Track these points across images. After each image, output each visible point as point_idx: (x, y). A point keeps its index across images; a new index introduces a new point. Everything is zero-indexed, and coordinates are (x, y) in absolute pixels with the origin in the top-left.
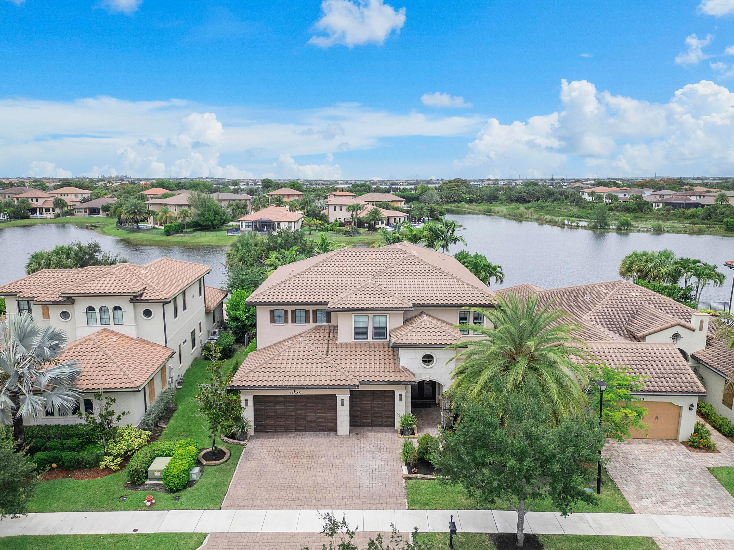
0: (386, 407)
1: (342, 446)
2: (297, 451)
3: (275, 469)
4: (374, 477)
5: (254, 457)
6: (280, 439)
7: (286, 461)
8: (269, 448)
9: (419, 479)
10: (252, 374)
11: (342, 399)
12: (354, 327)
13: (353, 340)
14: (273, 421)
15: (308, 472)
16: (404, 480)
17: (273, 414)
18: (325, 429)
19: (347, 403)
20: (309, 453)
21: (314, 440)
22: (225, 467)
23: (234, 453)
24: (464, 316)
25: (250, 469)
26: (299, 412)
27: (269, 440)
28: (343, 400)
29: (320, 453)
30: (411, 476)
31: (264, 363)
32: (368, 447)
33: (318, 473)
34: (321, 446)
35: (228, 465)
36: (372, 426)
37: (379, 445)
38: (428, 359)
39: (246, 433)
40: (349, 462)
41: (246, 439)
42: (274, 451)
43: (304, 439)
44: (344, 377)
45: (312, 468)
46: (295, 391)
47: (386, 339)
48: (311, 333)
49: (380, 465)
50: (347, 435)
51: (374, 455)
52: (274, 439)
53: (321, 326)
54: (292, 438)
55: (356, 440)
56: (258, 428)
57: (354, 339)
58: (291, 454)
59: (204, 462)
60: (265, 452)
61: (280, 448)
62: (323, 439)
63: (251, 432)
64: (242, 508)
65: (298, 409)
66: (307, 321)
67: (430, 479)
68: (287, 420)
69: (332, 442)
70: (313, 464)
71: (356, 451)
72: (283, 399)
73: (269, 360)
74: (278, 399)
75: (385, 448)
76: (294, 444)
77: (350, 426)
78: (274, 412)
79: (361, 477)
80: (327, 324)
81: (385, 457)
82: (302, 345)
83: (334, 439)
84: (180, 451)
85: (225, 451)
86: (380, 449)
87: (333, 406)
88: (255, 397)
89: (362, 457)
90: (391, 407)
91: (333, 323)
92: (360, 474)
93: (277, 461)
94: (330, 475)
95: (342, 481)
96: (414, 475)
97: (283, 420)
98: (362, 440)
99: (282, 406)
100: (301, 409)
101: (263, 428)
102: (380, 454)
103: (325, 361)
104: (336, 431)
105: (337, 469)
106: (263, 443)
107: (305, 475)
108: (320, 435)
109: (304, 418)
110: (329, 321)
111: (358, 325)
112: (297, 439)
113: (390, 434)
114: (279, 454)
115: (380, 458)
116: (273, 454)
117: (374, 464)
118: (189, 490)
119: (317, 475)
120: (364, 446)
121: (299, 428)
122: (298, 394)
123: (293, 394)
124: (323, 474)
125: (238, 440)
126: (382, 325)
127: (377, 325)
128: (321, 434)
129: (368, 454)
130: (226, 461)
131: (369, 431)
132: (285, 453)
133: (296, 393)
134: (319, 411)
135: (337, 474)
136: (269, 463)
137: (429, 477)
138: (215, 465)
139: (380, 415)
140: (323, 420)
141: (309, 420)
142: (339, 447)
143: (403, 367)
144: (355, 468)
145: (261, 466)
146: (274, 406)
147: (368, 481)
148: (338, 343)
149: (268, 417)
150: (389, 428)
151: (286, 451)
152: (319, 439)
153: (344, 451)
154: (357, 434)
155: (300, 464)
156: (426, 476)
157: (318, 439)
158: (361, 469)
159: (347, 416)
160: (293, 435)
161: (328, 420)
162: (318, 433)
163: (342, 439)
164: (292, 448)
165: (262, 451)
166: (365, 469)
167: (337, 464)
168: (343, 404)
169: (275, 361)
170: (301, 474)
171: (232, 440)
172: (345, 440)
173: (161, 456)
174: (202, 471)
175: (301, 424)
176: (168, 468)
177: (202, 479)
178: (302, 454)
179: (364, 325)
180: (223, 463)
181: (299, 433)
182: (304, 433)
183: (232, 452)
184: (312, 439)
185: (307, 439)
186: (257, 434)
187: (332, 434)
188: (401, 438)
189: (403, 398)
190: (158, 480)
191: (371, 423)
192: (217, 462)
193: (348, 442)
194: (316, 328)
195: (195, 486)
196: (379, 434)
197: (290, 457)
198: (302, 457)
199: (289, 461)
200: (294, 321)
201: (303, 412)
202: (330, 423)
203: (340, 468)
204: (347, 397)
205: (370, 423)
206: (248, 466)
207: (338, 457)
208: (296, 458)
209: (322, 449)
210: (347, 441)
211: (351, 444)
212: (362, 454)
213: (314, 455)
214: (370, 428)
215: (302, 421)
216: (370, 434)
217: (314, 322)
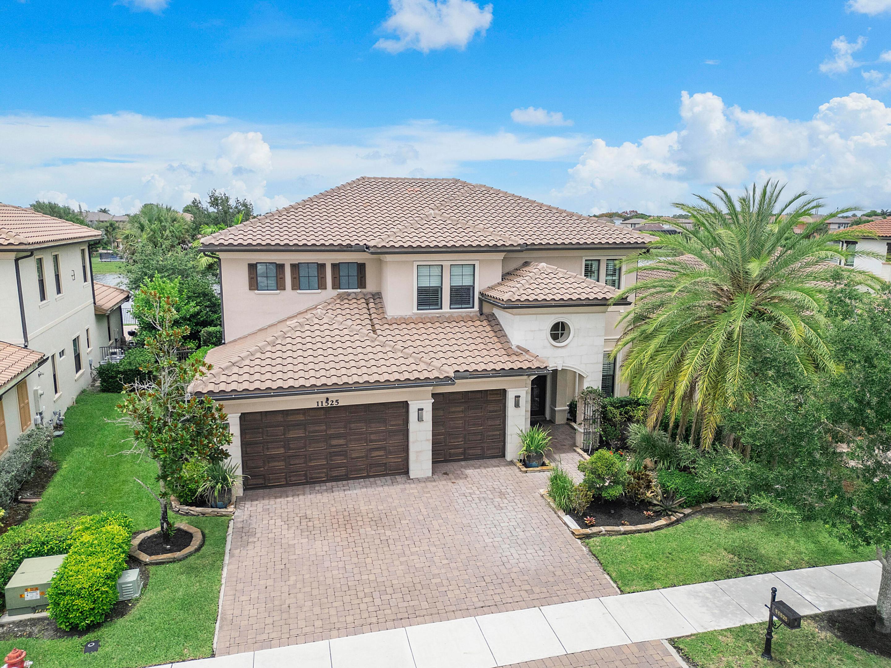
0: (490, 423)
1: (429, 495)
2: (346, 514)
3: (312, 552)
4: (520, 542)
5: (258, 535)
6: (301, 497)
7: (330, 534)
8: (285, 515)
9: (604, 535)
10: (235, 370)
11: (419, 410)
12: (418, 287)
13: (415, 310)
14: (282, 463)
15: (386, 549)
16: (580, 541)
17: (282, 451)
18: (385, 470)
19: (428, 415)
20: (371, 515)
21: (370, 491)
22: (198, 562)
23: (212, 533)
24: (590, 269)
25: (257, 559)
26: (334, 442)
27: (278, 500)
29: (394, 512)
30: (587, 531)
31: (256, 351)
32: (478, 492)
33: (406, 549)
34: (390, 500)
35: (203, 556)
36: (465, 459)
37: (495, 487)
38: (560, 331)
39: (230, 490)
40: (458, 520)
41: (229, 503)
42: (297, 519)
43: (349, 492)
44: (422, 366)
45: (391, 541)
46: (327, 399)
47: (473, 307)
48: (333, 304)
49: (519, 521)
50: (428, 478)
51: (497, 504)
52: (290, 499)
53: (349, 294)
54: (325, 494)
55: (450, 484)
56: (251, 482)
57: (418, 309)
58: (335, 521)
59: (145, 558)
60: (279, 522)
61: (309, 512)
62: (386, 488)
63: (238, 489)
64: (267, 644)
65: (332, 437)
66: (322, 286)
67: (625, 533)
68: (311, 460)
69: (407, 492)
70: (388, 533)
71: (460, 501)
72: (301, 417)
74: (290, 418)
75: (509, 491)
76: (333, 502)
77: (433, 462)
78: (284, 447)
79: (496, 544)
80: (359, 290)
81: (520, 506)
83: (407, 486)
85: (191, 531)
86: (502, 495)
87: (399, 425)
88: (244, 417)
89: (477, 510)
90: (498, 422)
91: (371, 287)
92: (491, 540)
93: (311, 537)
94: (433, 549)
96: (595, 529)
97: (302, 461)
98: (461, 482)
99: (299, 433)
100: (337, 436)
101: (261, 481)
102: (506, 501)
103: (377, 343)
104: (406, 472)
105: (441, 536)
106: (268, 507)
107: (381, 556)
108: (378, 482)
109: (344, 454)
110: (362, 283)
111: (425, 283)
112: (336, 494)
113: (503, 468)
114: (310, 524)
115: (510, 508)
116: (297, 524)
117: (506, 520)
118: (121, 622)
119: (407, 552)
120: (471, 491)
121: (335, 474)
122: (335, 404)
123: (325, 405)
124: (417, 549)
125: (212, 507)
126: (467, 282)
127: (458, 282)
128: (378, 481)
129: (484, 503)
130: (197, 550)
131: (466, 467)
132: (322, 520)
133: (330, 403)
134: (373, 437)
135: (447, 546)
136: (296, 542)
137: (622, 529)
138: (174, 561)
139: (479, 437)
140: (382, 453)
141: (353, 456)
142: (424, 499)
143: (518, 347)
144: (475, 530)
145: (281, 551)
146: (284, 434)
147: (513, 550)
148: (389, 318)
149: (273, 458)
150: (495, 460)
151: (321, 516)
152: (381, 489)
153: (438, 503)
154: (446, 474)
155: (363, 536)
156: (616, 529)
157: (377, 489)
158: (488, 530)
159: (428, 440)
160: (325, 488)
161: (390, 453)
162: (372, 480)
163: (423, 484)
164: (333, 509)
165: (272, 522)
166: (494, 529)
167: (437, 527)
168: (420, 419)
169: (279, 347)
170: (373, 555)
171: (199, 509)
172: (430, 485)
174: (145, 576)
175: (339, 466)
177: (150, 595)
178: (359, 518)
179: (434, 283)
180: (191, 554)
181: (334, 483)
182: (344, 482)
183: (206, 532)
184: (364, 490)
185: (355, 492)
186: (250, 493)
187: (399, 478)
188: (526, 472)
189: (522, 402)
190: (34, 610)
191: (464, 452)
192: (178, 555)
193: (435, 489)
194: (340, 297)
195: (134, 612)
196: (484, 471)
197: (335, 526)
198: (360, 523)
199: (337, 534)
200: (295, 287)
201: (342, 442)
202: (393, 459)
203: (446, 534)
204: (428, 405)
205: (462, 453)
206: (251, 553)
207: (432, 515)
208: (348, 526)
209: (393, 504)
210: (434, 487)
211: (444, 490)
212: (474, 505)
213: (383, 516)
214: (463, 463)
215: (339, 460)
216: (469, 472)
217: (334, 287)
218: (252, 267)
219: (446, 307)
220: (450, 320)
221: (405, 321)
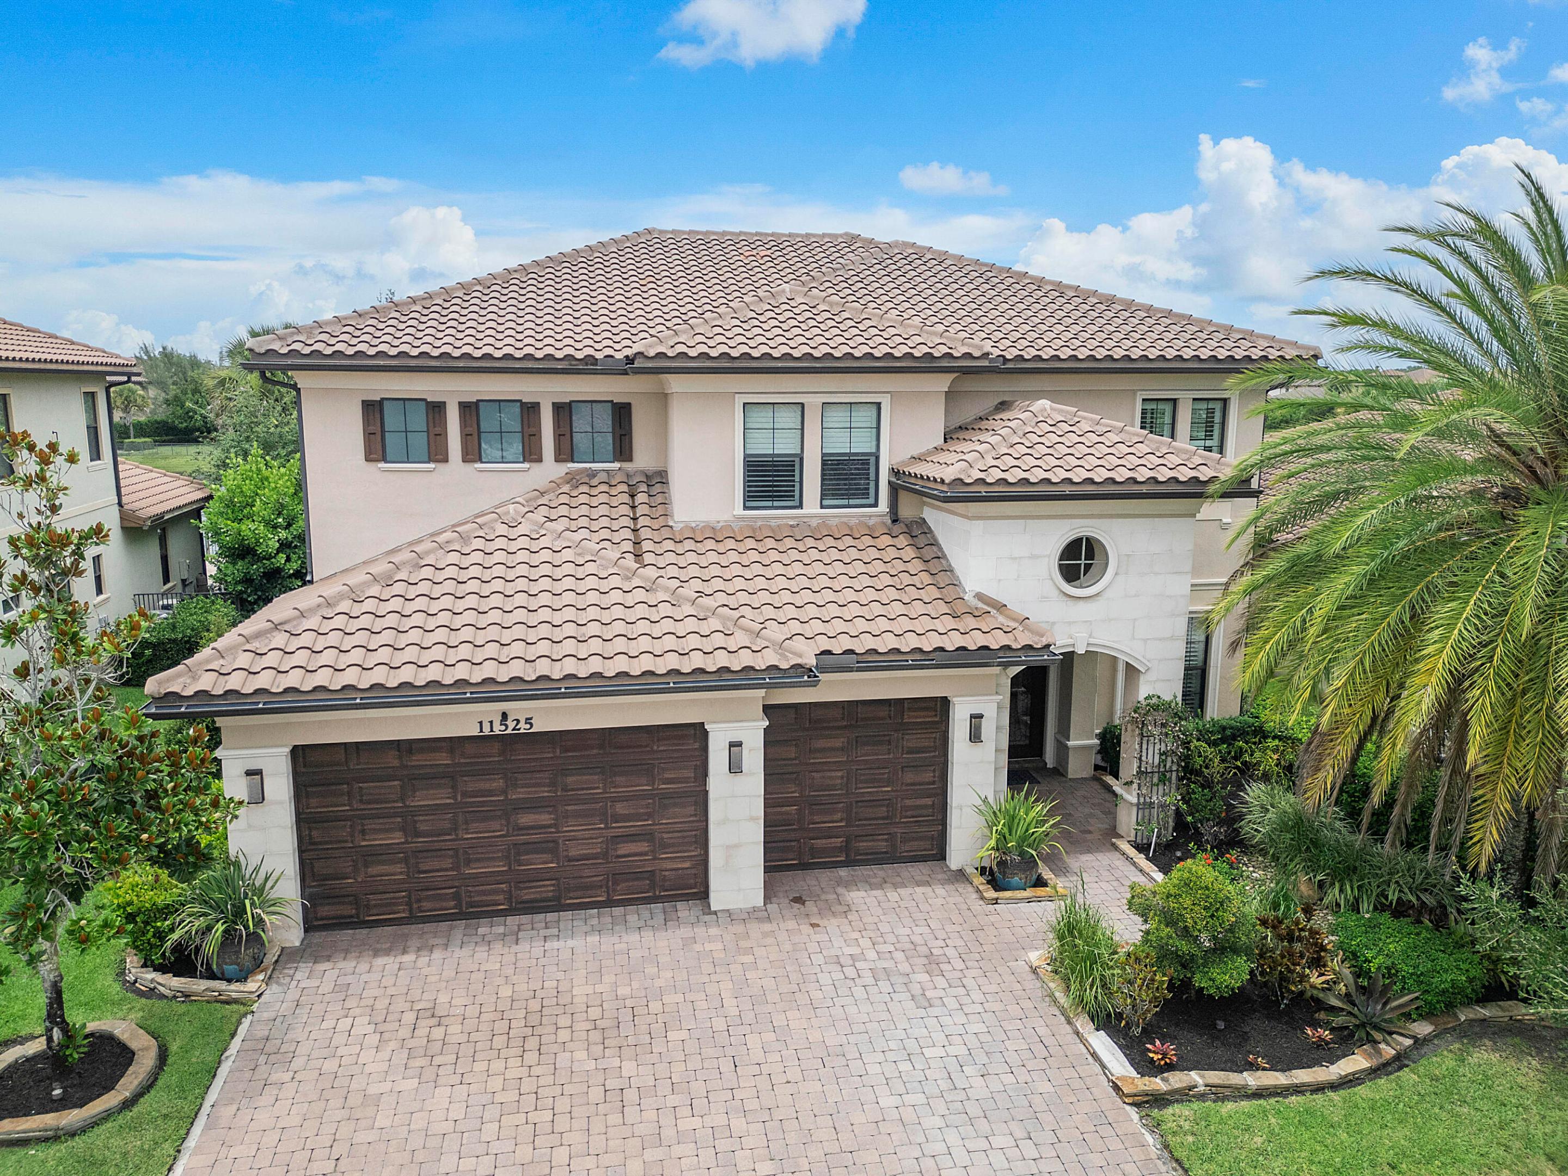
0: (910, 777)
1: (748, 959)
2: (535, 1005)
3: (419, 1122)
4: (973, 1110)
5: (298, 1063)
6: (437, 955)
7: (480, 1066)
8: (381, 1004)
9: (1202, 1097)
10: (279, 640)
11: (732, 745)
12: (746, 456)
13: (739, 510)
14: (399, 868)
15: (615, 1118)
16: (1133, 1113)
17: (397, 838)
18: (652, 887)
19: (754, 759)
20: (594, 1013)
21: (607, 943)
22: (115, 1142)
23: (185, 1050)
25: (270, 1139)
26: (526, 819)
27: (380, 961)
28: (735, 745)
29: (655, 1006)
30: (1158, 1084)
31: (341, 597)
32: (871, 955)
33: (667, 1121)
34: (651, 970)
35: (135, 1127)
36: (849, 863)
37: (917, 939)
38: (1082, 560)
39: (255, 939)
40: (815, 1036)
41: (257, 964)
42: (409, 1017)
43: (556, 944)
44: (740, 638)
45: (630, 1095)
46: (505, 716)
47: (876, 505)
48: (552, 496)
49: (973, 1042)
50: (755, 909)
51: (916, 990)
52: (408, 958)
53: (593, 474)
54: (498, 947)
55: (806, 929)
56: (325, 911)
57: (745, 508)
58: (501, 1026)
60: (363, 1026)
61: (443, 998)
62: (648, 934)
63: (285, 929)
65: (520, 807)
66: (532, 454)
67: (1259, 1094)
68: (468, 862)
69: (698, 947)
70: (629, 1068)
71: (825, 979)
72: (443, 759)
73: (366, 584)
74: (417, 760)
75: (951, 952)
76: (510, 971)
77: (767, 870)
78: (403, 829)
79: (908, 1115)
80: (617, 465)
81: (977, 996)
82: (521, 529)
83: (700, 931)
85: (133, 1045)
86: (933, 963)
87: (686, 780)
88: (299, 754)
89: (865, 1007)
90: (928, 776)
91: (643, 459)
92: (895, 1101)
93: (429, 1074)
94: (738, 1124)
95: (815, 1153)
96: (1177, 1080)
97: (447, 863)
98: (832, 924)
99: (441, 796)
100: (533, 806)
101: (349, 910)
102: (940, 982)
103: (636, 582)
104: (703, 895)
105: (763, 1083)
106: (349, 979)
107: (598, 1143)
108: (632, 919)
109: (551, 847)
110: (623, 450)
111: (763, 446)
112: (524, 946)
113: (940, 891)
114: (438, 1033)
115: (952, 1003)
116: (405, 1032)
117: (939, 1037)
119: (669, 1133)
120: (855, 951)
121: (527, 895)
122: (523, 727)
123: (498, 729)
124: (696, 1122)
125: (212, 976)
126: (861, 445)
127: (840, 445)
128: (633, 915)
129: (885, 986)
130: (127, 1104)
131: (849, 884)
132: (470, 1024)
133: (511, 725)
134: (621, 808)
135: (778, 1115)
136: (386, 1087)
137: (1251, 1079)
138: (54, 1137)
139: (883, 811)
140: (643, 847)
141: (573, 853)
142: (736, 969)
143: (979, 596)
144: (856, 1066)
145: (340, 1114)
146: (402, 799)
147: (952, 1137)
148: (677, 527)
149: (372, 856)
150: (920, 869)
151: (472, 1011)
152: (634, 937)
153: (769, 983)
154: (799, 900)
155: (562, 1077)
156: (1235, 1079)
157: (625, 938)
158: (889, 1070)
159: (753, 819)
160: (501, 930)
161: (664, 846)
162: (618, 911)
163: (739, 928)
164: (506, 992)
165: (345, 1024)
166: (905, 1067)
167: (757, 1055)
168: (735, 767)
169: (399, 588)
170: (576, 1138)
171: (177, 982)
172: (755, 929)
175: (538, 877)
178: (564, 1021)
179: (785, 446)
180: (107, 1116)
181: (525, 919)
182: (551, 916)
183: (174, 1047)
184: (593, 939)
185: (570, 943)
186: (318, 937)
187: (685, 910)
188: (996, 901)
189: (988, 728)
191: (846, 848)
192: (72, 1117)
193: (770, 940)
194: (572, 480)
196: (893, 895)
197: (499, 1041)
198: (564, 1035)
199: (498, 1065)
200: (472, 454)
201: (545, 818)
202: (670, 864)
203: (778, 1079)
204: (753, 733)
205: (840, 849)
206: (264, 1118)
207: (749, 1017)
208: (532, 1043)
209: (658, 983)
210: (765, 935)
211: (787, 946)
212: (859, 992)
213: (626, 1016)
214: (843, 872)
215: (539, 862)
216: (856, 896)
217: (560, 457)
218: (373, 410)
219: (812, 504)
220: (819, 532)
221: (715, 534)
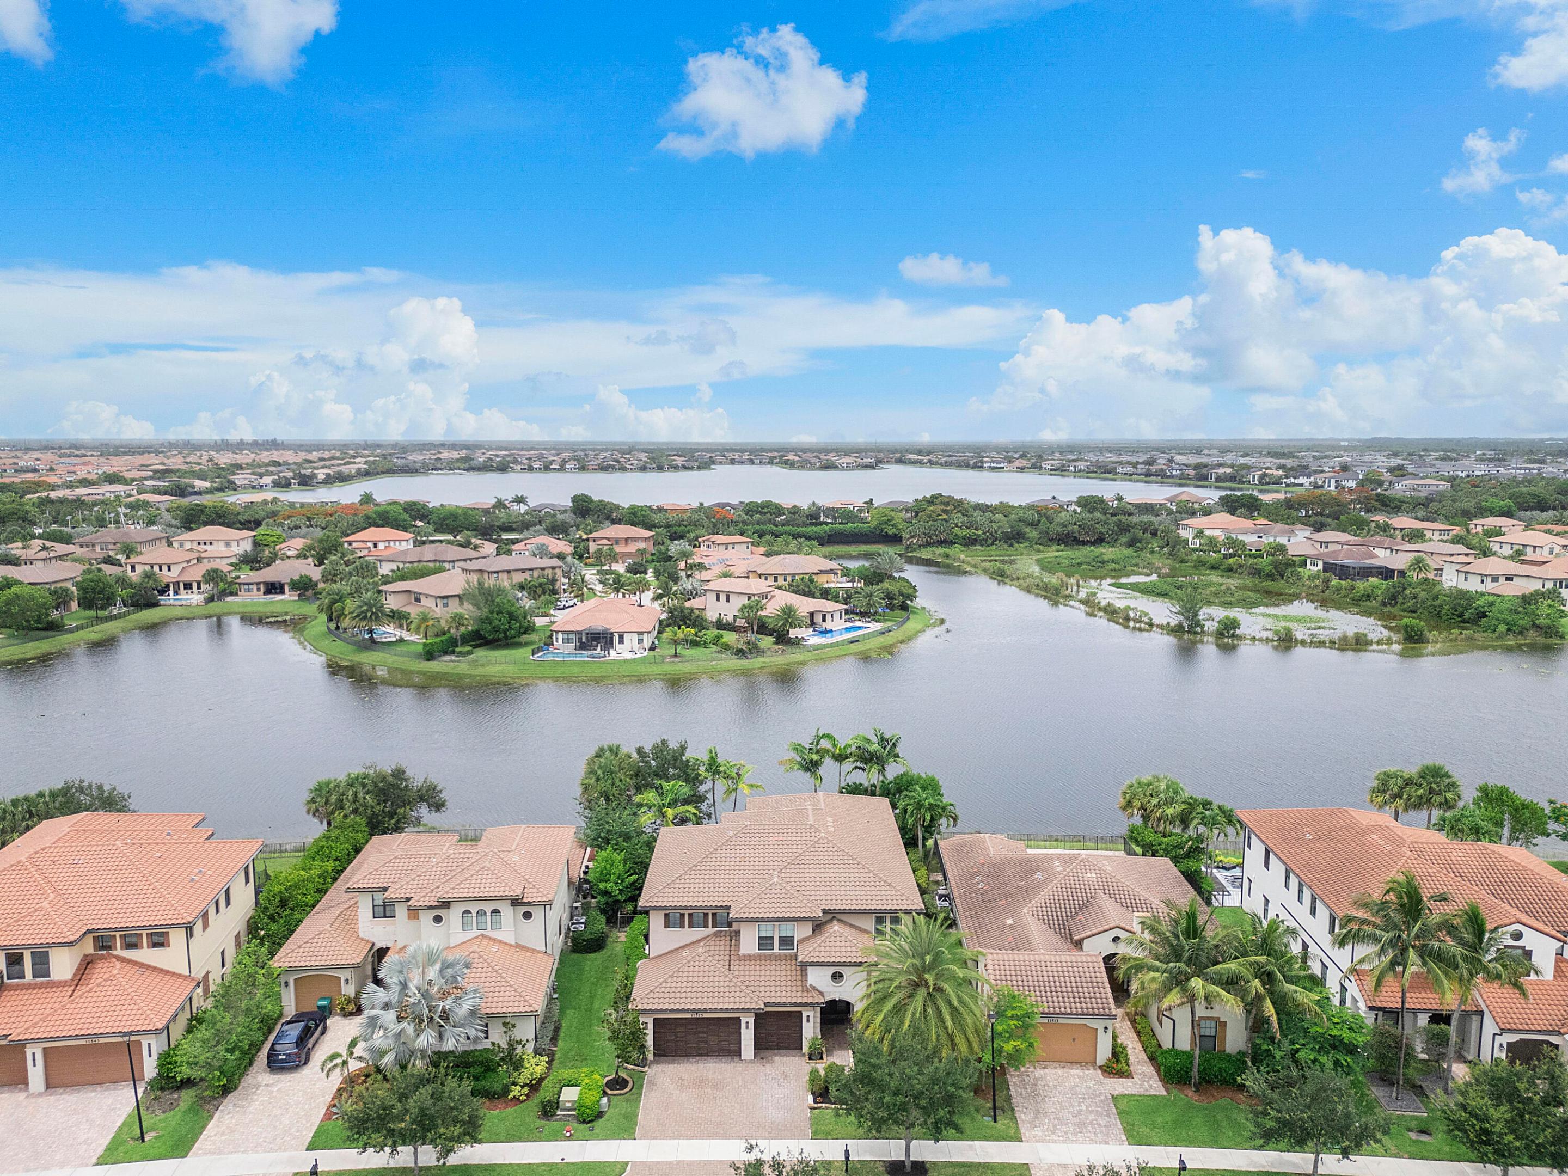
0: (793, 1029)
1: (747, 1072)
2: (701, 1078)
3: (681, 1099)
4: (779, 1107)
5: (658, 1086)
6: (681, 1065)
7: (691, 1090)
8: (671, 1075)
9: (823, 1109)
10: (652, 994)
12: (759, 938)
13: (757, 951)
14: (674, 1044)
15: (714, 1102)
16: (809, 1110)
17: (674, 1037)
18: (729, 1053)
19: (752, 1025)
20: (713, 1081)
21: (717, 1065)
22: (631, 1097)
23: (637, 1081)
24: (879, 920)
25: (656, 1099)
26: (701, 1035)
27: (670, 1065)
28: (747, 1023)
29: (725, 1081)
30: (815, 1105)
31: (663, 982)
32: (773, 1074)
33: (723, 1103)
34: (725, 1073)
35: (633, 1094)
36: (778, 1049)
37: (785, 1071)
38: (837, 977)
39: (646, 1058)
40: (755, 1090)
41: (647, 1064)
42: (677, 1079)
43: (706, 1065)
44: (748, 999)
45: (718, 1098)
46: (697, 1014)
47: (793, 950)
48: (710, 941)
49: (786, 1095)
50: (751, 1060)
51: (779, 1082)
52: (676, 1066)
53: (721, 931)
54: (694, 1064)
55: (761, 1066)
56: (657, 1053)
57: (759, 950)
58: (695, 1082)
59: (609, 1092)
60: (668, 1080)
61: (683, 1075)
62: (726, 1064)
63: (650, 1056)
64: (655, 1138)
65: (699, 1032)
66: (706, 926)
68: (688, 1044)
69: (736, 1069)
70: (718, 1093)
71: (761, 1078)
72: (684, 1022)
73: (668, 978)
74: (679, 1022)
75: (791, 1075)
76: (697, 1070)
77: (755, 1050)
79: (767, 1107)
80: (728, 929)
81: (791, 1085)
82: (702, 959)
83: (738, 1065)
84: (587, 1081)
85: (628, 1079)
86: (786, 1077)
87: (736, 1029)
88: (655, 1020)
89: (767, 1085)
90: (798, 1030)
91: (735, 932)
92: (766, 1104)
93: (682, 1090)
94: (736, 1105)
95: (748, 1111)
96: (820, 1105)
97: (684, 1044)
98: (768, 1066)
99: (683, 1029)
100: (703, 1032)
101: (662, 1053)
102: (786, 1081)
103: (728, 979)
104: (740, 1056)
105: (742, 1098)
106: (665, 1069)
107: (711, 1105)
108: (723, 1060)
109: (706, 1042)
111: (763, 934)
112: (699, 1065)
113: (797, 1059)
114: (683, 1081)
115: (786, 1086)
117: (780, 1093)
118: (601, 1120)
119: (723, 1105)
120: (770, 1073)
121: (701, 1052)
122: (701, 1016)
123: (696, 1017)
124: (729, 1104)
125: (638, 1066)
126: (789, 935)
127: (784, 935)
129: (773, 1081)
130: (630, 1091)
131: (776, 1055)
132: (689, 1080)
133: (699, 1016)
134: (721, 1034)
135: (743, 1104)
136: (674, 1092)
138: (620, 1095)
139: (786, 1037)
140: (727, 1043)
141: (711, 1043)
142: (743, 1075)
143: (813, 987)
144: (761, 1097)
145: (667, 1096)
146: (675, 1029)
147: (773, 1111)
148: (741, 955)
149: (668, 1041)
150: (795, 1052)
151: (689, 1078)
152: (723, 1065)
153: (749, 1078)
154: (762, 1058)
155: (706, 1093)
156: (829, 1106)
157: (721, 1065)
158: (767, 1098)
159: (752, 1039)
160: (695, 1060)
161: (731, 1044)
162: (721, 1058)
163: (747, 1065)
164: (696, 1074)
165: (665, 1079)
166: (770, 1098)
167: (743, 1093)
168: (747, 1028)
169: (675, 979)
170: (707, 1104)
171: (632, 1067)
172: (750, 1065)
173: (568, 1086)
174: (609, 1100)
175: (703, 1048)
176: (580, 1099)
177: (611, 1110)
178: (707, 1082)
179: (769, 935)
180: (627, 1092)
181: (700, 1058)
182: (706, 1058)
183: (635, 1080)
184: (714, 1065)
185: (709, 1065)
186: (656, 1059)
187: (736, 1059)
188: (808, 1063)
189: (811, 1019)
190: (569, 1110)
191: (777, 1045)
192: (622, 1092)
194: (716, 934)
195: (606, 1117)
196: (784, 1059)
197: (694, 1085)
198: (706, 1085)
199: (694, 1090)
200: (691, 926)
201: (705, 1036)
202: (733, 1047)
203: (745, 1098)
204: (751, 1021)
205: (775, 1046)
206: (654, 1095)
207: (743, 1085)
208: (700, 1086)
209: (726, 1077)
210: (752, 1067)
211: (756, 1070)
212: (767, 1082)
213: (719, 1082)
214: (776, 1052)
215: (702, 1045)
216: (777, 1059)
217: (713, 927)
218: (667, 915)
219: (776, 950)
220: (777, 958)
221: (750, 958)
